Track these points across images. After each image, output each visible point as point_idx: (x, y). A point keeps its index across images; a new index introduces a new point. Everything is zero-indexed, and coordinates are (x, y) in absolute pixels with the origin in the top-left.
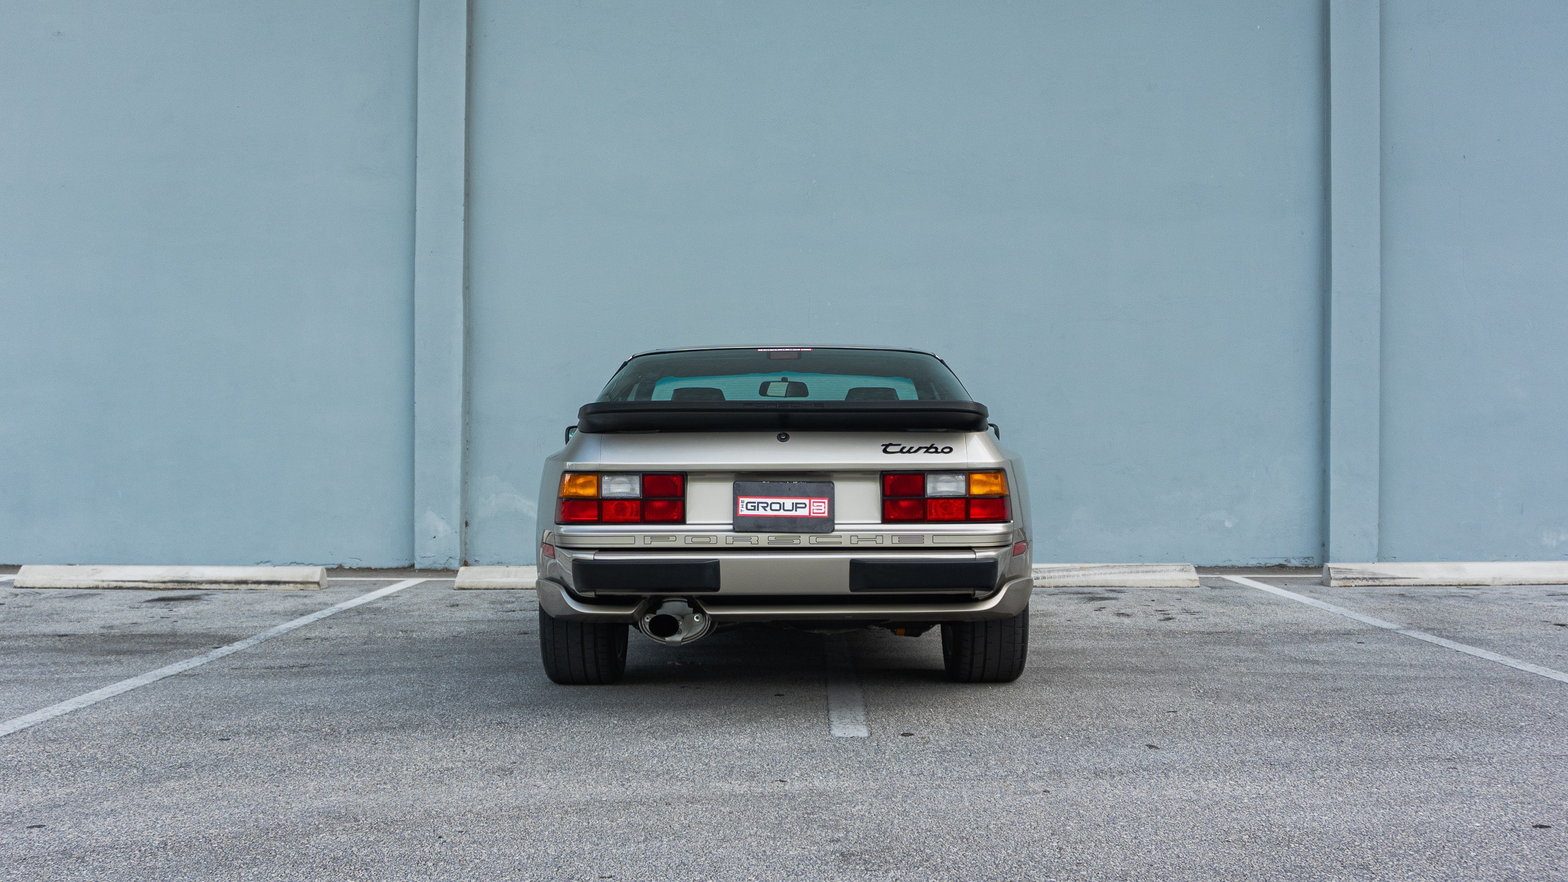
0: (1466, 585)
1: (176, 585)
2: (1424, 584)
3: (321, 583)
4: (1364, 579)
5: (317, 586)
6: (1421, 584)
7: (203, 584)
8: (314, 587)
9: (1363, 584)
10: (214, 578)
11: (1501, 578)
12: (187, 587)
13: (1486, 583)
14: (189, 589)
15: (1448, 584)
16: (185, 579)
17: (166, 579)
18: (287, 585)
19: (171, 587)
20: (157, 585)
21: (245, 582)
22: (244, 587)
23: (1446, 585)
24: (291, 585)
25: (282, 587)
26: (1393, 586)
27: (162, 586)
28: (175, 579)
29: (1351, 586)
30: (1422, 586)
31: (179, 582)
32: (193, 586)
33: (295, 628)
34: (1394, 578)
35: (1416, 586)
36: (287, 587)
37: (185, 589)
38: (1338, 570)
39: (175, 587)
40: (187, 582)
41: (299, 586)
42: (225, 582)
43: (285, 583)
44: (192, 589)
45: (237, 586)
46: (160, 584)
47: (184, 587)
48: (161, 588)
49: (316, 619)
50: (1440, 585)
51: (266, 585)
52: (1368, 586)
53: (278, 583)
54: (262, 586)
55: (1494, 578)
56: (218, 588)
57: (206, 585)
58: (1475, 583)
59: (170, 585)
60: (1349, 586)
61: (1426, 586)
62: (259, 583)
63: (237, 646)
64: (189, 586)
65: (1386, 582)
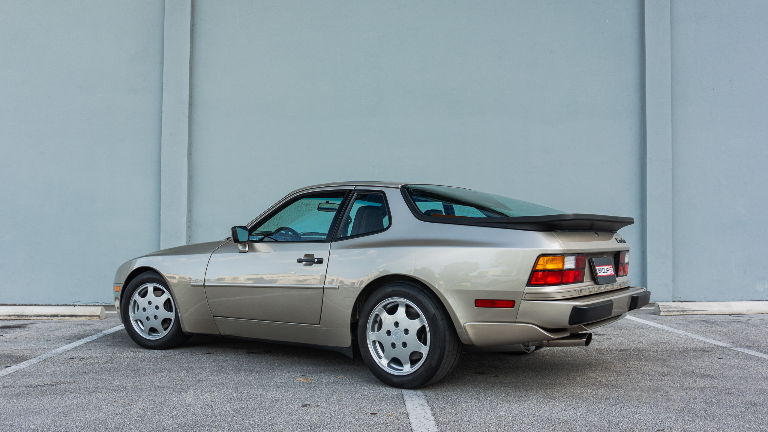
0: (733, 314)
1: (16, 318)
2: (710, 314)
3: (100, 316)
4: (678, 311)
5: (98, 318)
6: (709, 314)
7: (33, 317)
8: (97, 319)
9: (678, 314)
10: (39, 313)
11: (751, 310)
12: (23, 319)
13: (743, 313)
14: (24, 320)
15: (723, 313)
16: (22, 314)
17: (11, 314)
18: (81, 317)
19: (13, 319)
20: (5, 318)
21: (57, 316)
22: (56, 318)
23: (722, 314)
24: (83, 317)
25: (78, 318)
26: (694, 315)
27: (8, 318)
28: (16, 314)
29: (671, 315)
30: (709, 315)
31: (18, 316)
32: (27, 318)
33: (69, 349)
34: (694, 311)
35: (706, 315)
36: (81, 318)
37: (22, 320)
38: (664, 307)
39: (16, 319)
40: (23, 316)
41: (88, 317)
42: (45, 316)
43: (80, 316)
44: (26, 320)
45: (52, 318)
46: (7, 317)
47: (21, 318)
48: (8, 319)
49: (85, 342)
50: (719, 314)
51: (69, 317)
52: (681, 315)
53: (76, 316)
54: (67, 318)
55: (748, 310)
56: (41, 319)
57: (34, 317)
58: (738, 313)
59: (13, 318)
60: (670, 315)
61: (711, 315)
62: (65, 316)
63: (23, 365)
64: (24, 318)
65: (690, 313)
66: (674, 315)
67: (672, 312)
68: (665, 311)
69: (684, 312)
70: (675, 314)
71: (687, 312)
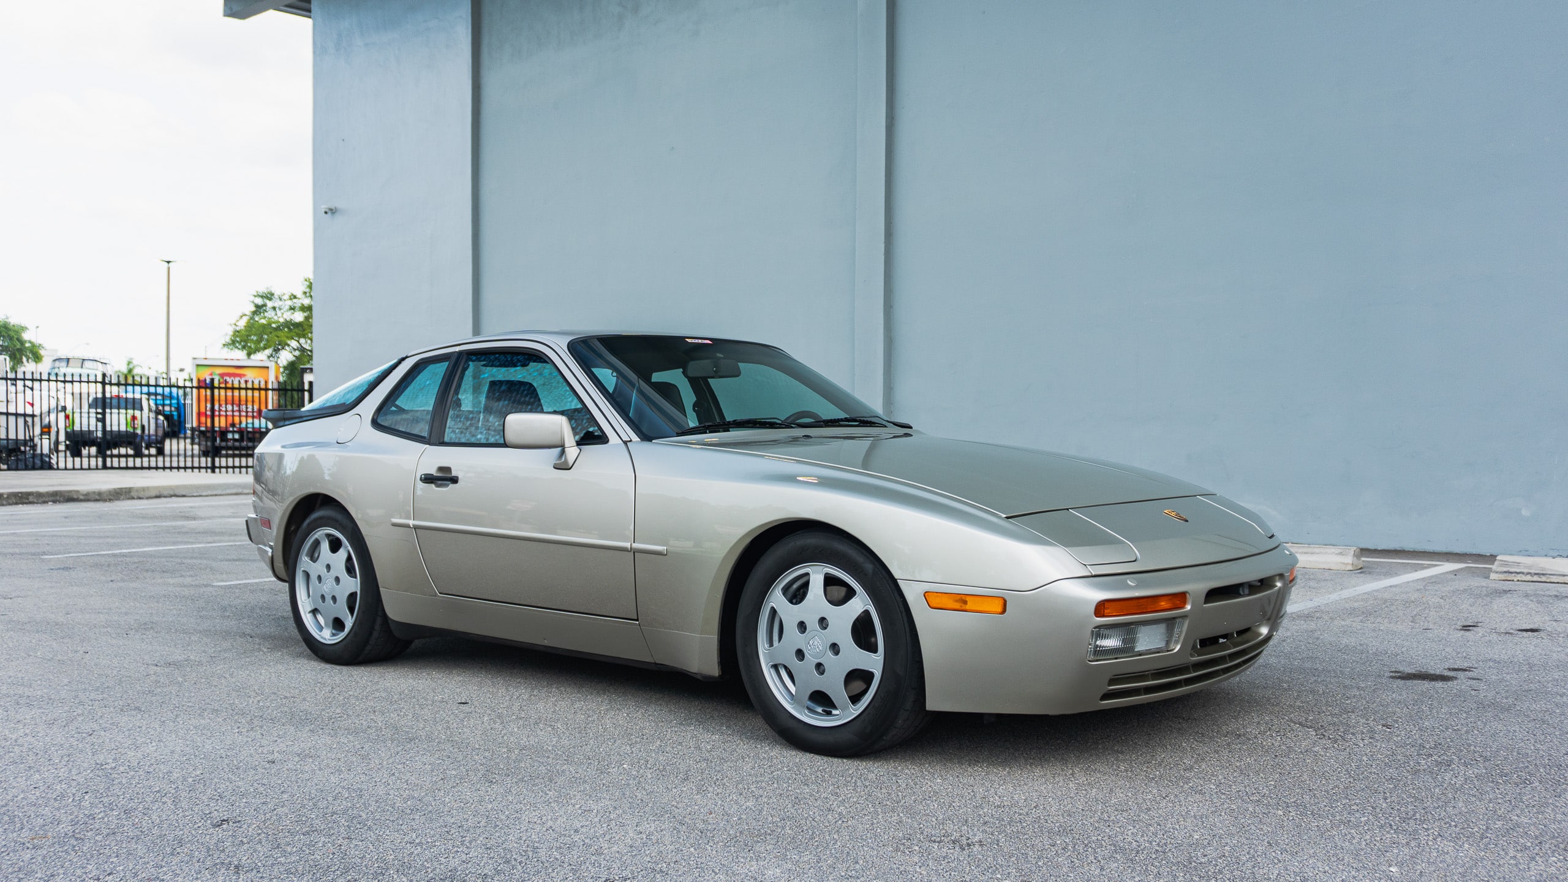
66: (1518, 581)
67: (1513, 575)
68: (1501, 572)
69: (1541, 576)
70: (1520, 579)
71: (1548, 576)
